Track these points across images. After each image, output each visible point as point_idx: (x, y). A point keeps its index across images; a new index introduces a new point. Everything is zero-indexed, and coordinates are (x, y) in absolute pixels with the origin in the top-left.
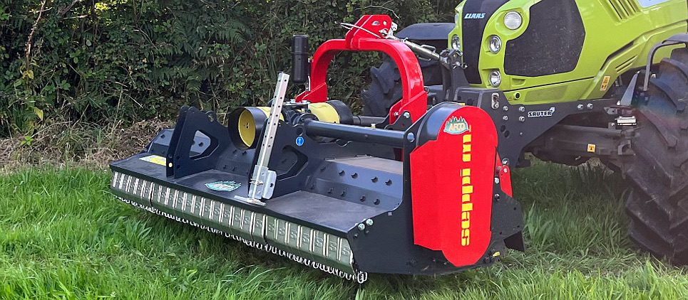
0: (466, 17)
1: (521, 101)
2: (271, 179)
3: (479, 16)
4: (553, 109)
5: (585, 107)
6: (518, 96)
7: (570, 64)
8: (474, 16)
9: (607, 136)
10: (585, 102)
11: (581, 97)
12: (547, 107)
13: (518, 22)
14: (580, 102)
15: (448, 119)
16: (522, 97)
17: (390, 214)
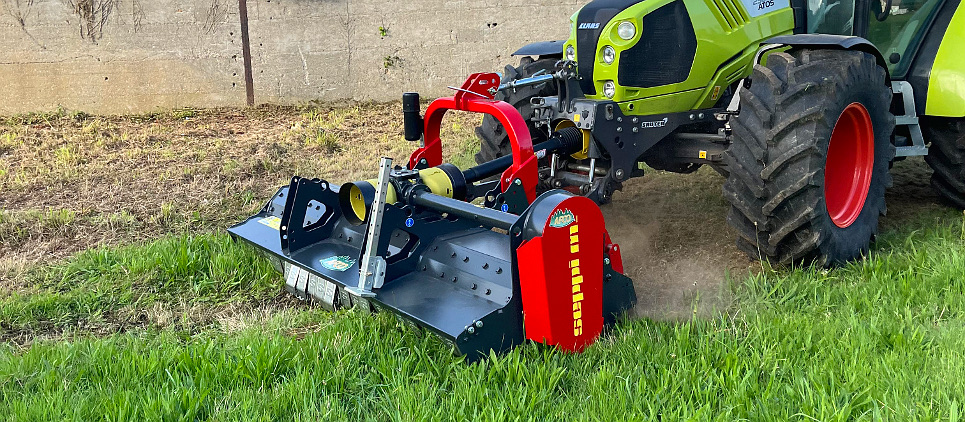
0: (581, 27)
1: (635, 112)
2: (381, 268)
3: (593, 26)
4: (666, 119)
5: (696, 117)
6: (631, 106)
7: (682, 76)
8: (589, 26)
9: (716, 142)
10: (696, 113)
11: (694, 106)
12: (659, 117)
13: (632, 31)
14: (691, 111)
15: (553, 214)
16: (636, 107)
17: (500, 311)
